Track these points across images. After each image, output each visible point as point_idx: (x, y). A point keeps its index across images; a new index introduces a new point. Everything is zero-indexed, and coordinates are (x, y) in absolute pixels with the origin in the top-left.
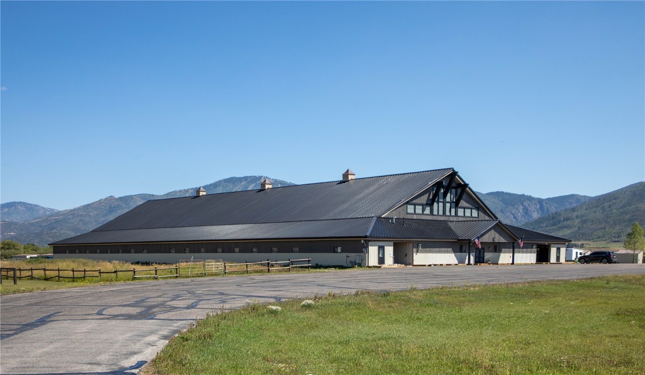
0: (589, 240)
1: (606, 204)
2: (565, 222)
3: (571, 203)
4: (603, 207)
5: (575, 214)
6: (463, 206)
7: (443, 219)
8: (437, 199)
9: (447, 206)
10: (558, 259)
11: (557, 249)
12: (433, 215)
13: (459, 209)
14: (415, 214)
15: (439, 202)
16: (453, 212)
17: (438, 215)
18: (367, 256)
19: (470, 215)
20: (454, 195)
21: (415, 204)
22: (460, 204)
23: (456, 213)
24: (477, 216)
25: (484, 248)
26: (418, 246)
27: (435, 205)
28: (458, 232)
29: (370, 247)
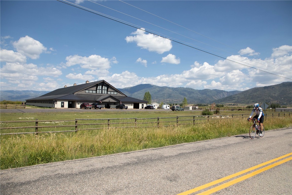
0: (240, 103)
1: (245, 93)
2: (234, 98)
3: (236, 93)
4: (244, 94)
5: (236, 96)
6: (110, 91)
7: (101, 94)
8: (99, 89)
9: (103, 91)
10: (143, 108)
11: (142, 105)
12: (97, 93)
13: (108, 92)
14: (89, 93)
15: (99, 90)
16: (106, 93)
17: (99, 93)
18: (56, 105)
19: (113, 94)
20: (106, 88)
21: (89, 90)
22: (108, 91)
23: (107, 93)
24: (116, 94)
25: (110, 104)
26: (78, 102)
27: (98, 91)
28: (99, 99)
29: (57, 102)
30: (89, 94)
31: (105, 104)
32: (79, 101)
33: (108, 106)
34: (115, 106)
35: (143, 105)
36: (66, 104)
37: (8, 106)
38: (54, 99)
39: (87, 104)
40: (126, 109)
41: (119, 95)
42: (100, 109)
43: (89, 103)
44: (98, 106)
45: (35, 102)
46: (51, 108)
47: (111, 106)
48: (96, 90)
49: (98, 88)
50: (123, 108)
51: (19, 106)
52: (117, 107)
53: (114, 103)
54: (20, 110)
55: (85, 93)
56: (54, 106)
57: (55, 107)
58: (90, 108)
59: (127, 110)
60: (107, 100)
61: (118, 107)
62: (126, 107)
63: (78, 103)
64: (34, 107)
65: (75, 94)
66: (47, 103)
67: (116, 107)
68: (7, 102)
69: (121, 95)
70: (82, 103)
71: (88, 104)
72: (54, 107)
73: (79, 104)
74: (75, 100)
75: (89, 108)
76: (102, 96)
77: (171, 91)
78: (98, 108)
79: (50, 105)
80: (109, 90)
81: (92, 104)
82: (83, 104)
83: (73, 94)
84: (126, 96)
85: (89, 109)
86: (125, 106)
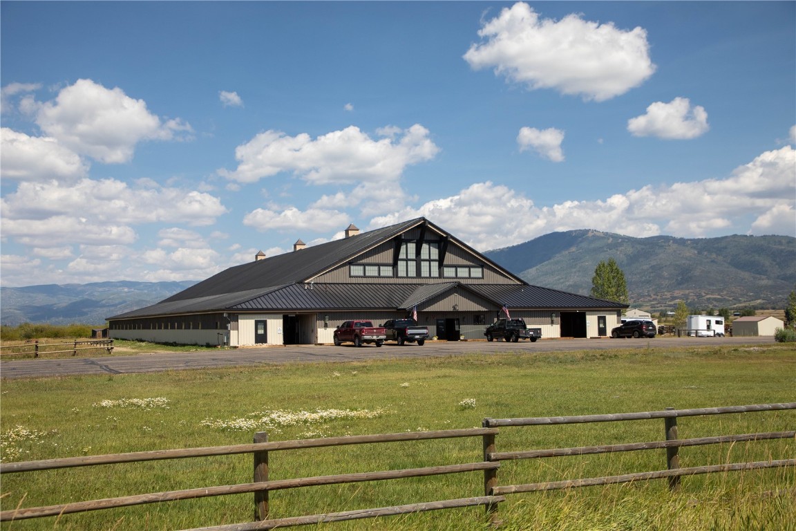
6: (455, 263)
7: (415, 281)
8: (405, 257)
9: (425, 265)
10: (602, 331)
11: (599, 318)
12: (397, 277)
13: (445, 269)
14: (365, 276)
15: (407, 260)
16: (435, 273)
17: (407, 277)
18: (233, 334)
19: (467, 275)
20: (435, 253)
21: (364, 265)
22: (445, 262)
23: (441, 275)
24: (480, 276)
25: (458, 319)
26: (324, 319)
27: (401, 265)
28: (410, 299)
29: (239, 321)
30: (365, 281)
31: (437, 320)
32: (326, 314)
33: (449, 328)
34: (483, 328)
35: (602, 320)
36: (275, 328)
37: (44, 348)
38: (226, 309)
39: (363, 325)
40: (533, 339)
41: (493, 278)
42: (421, 342)
43: (373, 321)
44: (409, 332)
45: (146, 327)
46: (215, 346)
47: (465, 329)
48: (395, 265)
49: (402, 255)
50: (518, 337)
51: (85, 344)
52: (491, 335)
53: (476, 318)
54: (93, 363)
55: (350, 277)
56: (228, 338)
57: (232, 344)
58: (378, 343)
59: (537, 344)
60: (444, 306)
61: (494, 331)
62: (531, 330)
63: (322, 322)
64: (143, 344)
65: (308, 284)
66: (196, 327)
67: (486, 334)
68: (36, 330)
69: (500, 280)
70: (343, 322)
71: (370, 324)
72: (228, 343)
73: (326, 326)
74: (311, 309)
75: (373, 341)
76: (420, 287)
77: (690, 253)
78: (411, 340)
79: (210, 335)
80: (450, 258)
81: (383, 322)
82: (349, 325)
83: (301, 282)
84: (525, 284)
85: (373, 344)
86: (528, 327)
